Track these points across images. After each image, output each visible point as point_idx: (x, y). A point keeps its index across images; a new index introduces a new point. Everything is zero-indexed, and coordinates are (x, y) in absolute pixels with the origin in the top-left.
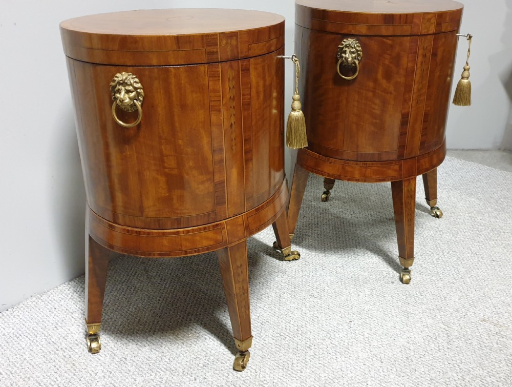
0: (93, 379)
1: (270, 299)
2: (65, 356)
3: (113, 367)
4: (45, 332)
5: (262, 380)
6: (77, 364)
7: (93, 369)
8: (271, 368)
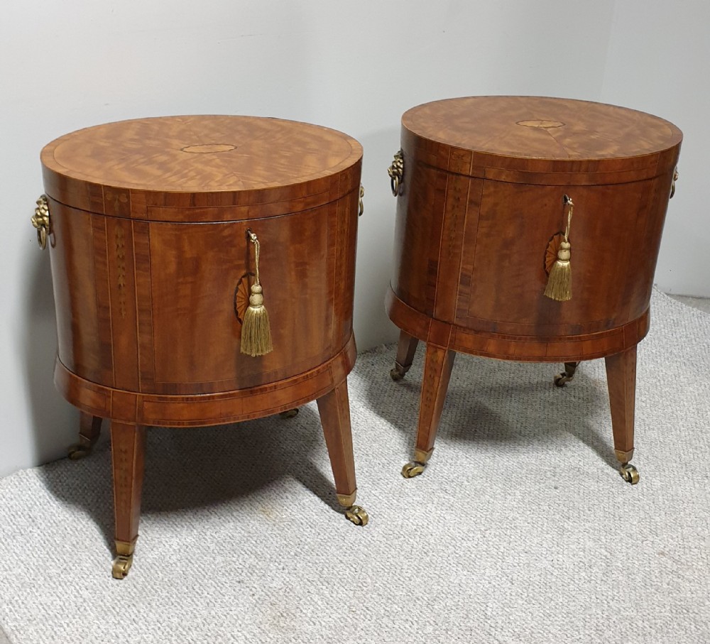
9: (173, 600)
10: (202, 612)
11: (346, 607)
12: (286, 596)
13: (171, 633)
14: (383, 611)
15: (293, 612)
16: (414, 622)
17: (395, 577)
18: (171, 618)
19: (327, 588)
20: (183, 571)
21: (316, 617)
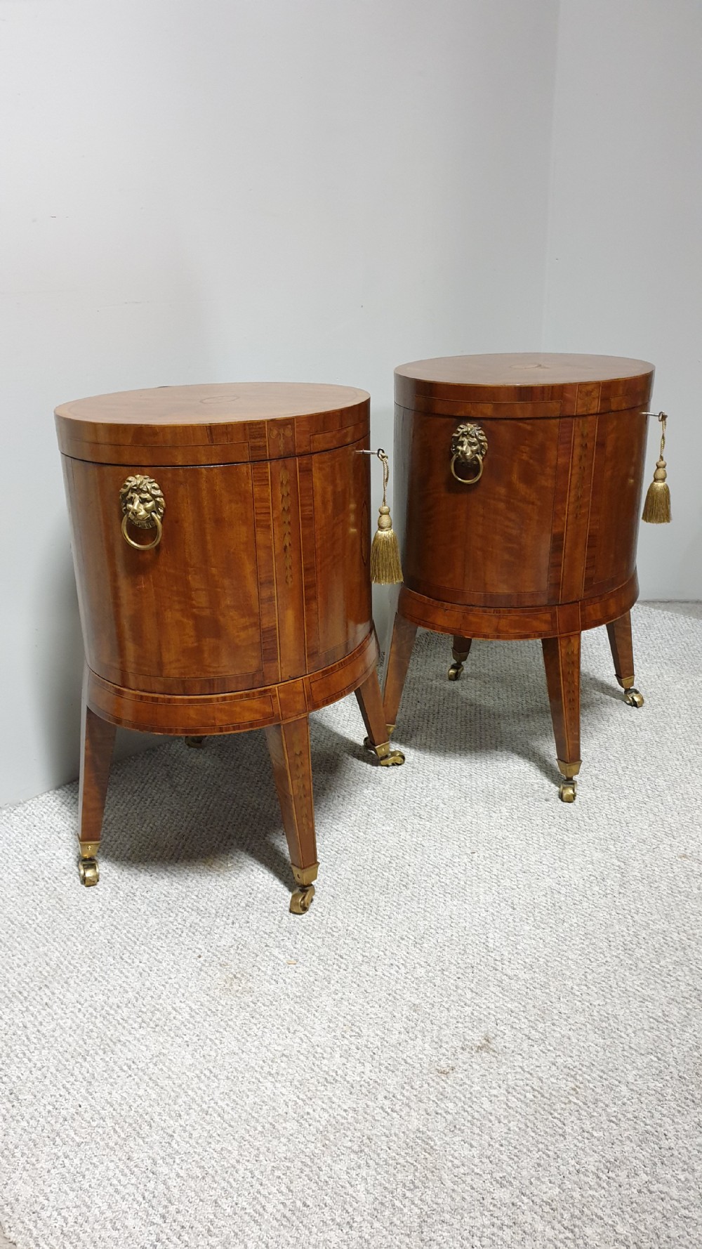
0: (86, 919)
1: (352, 818)
2: (47, 888)
3: (115, 905)
4: (20, 857)
5: (330, 926)
6: (64, 900)
7: (87, 906)
8: (345, 911)
9: (96, 975)
10: (133, 985)
11: (314, 958)
12: (239, 954)
14: (360, 957)
15: (249, 971)
16: (401, 966)
17: (371, 917)
18: (94, 996)
19: (289, 939)
20: (108, 940)
21: (278, 973)
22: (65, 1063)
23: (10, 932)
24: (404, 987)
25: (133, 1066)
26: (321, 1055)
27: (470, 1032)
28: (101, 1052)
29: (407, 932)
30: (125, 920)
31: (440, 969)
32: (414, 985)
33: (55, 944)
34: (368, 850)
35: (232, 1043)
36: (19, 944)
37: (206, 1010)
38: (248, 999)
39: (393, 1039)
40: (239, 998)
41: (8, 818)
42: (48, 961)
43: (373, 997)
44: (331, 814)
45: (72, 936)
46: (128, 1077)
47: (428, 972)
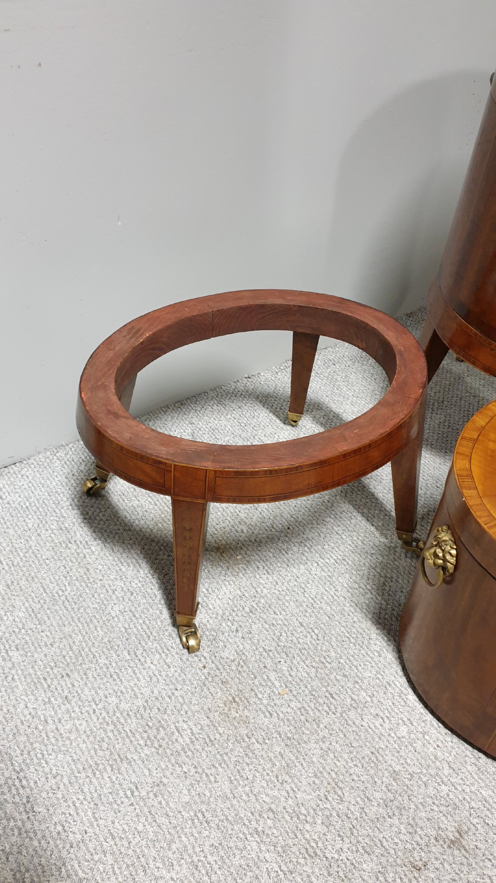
0: (109, 598)
1: (352, 521)
2: (78, 554)
3: (135, 586)
4: (57, 511)
5: (324, 654)
6: (92, 571)
7: (110, 582)
8: (339, 638)
9: (112, 670)
10: (143, 691)
11: (307, 692)
12: (240, 672)
13: (107, 719)
14: (349, 700)
15: (247, 695)
16: (386, 719)
17: (363, 652)
18: (108, 696)
19: (285, 662)
20: (125, 628)
21: (273, 704)
22: (77, 775)
23: (42, 601)
24: (387, 747)
25: (136, 793)
26: (304, 817)
27: (444, 818)
28: (109, 769)
29: (395, 676)
30: (142, 607)
31: (421, 730)
32: (396, 746)
33: (79, 624)
34: (364, 564)
35: (226, 783)
36: (49, 619)
37: (205, 737)
38: (244, 731)
39: (373, 811)
40: (236, 728)
41: (51, 461)
42: (72, 644)
43: (357, 752)
44: (333, 513)
45: (95, 616)
46: (130, 805)
47: (409, 732)
